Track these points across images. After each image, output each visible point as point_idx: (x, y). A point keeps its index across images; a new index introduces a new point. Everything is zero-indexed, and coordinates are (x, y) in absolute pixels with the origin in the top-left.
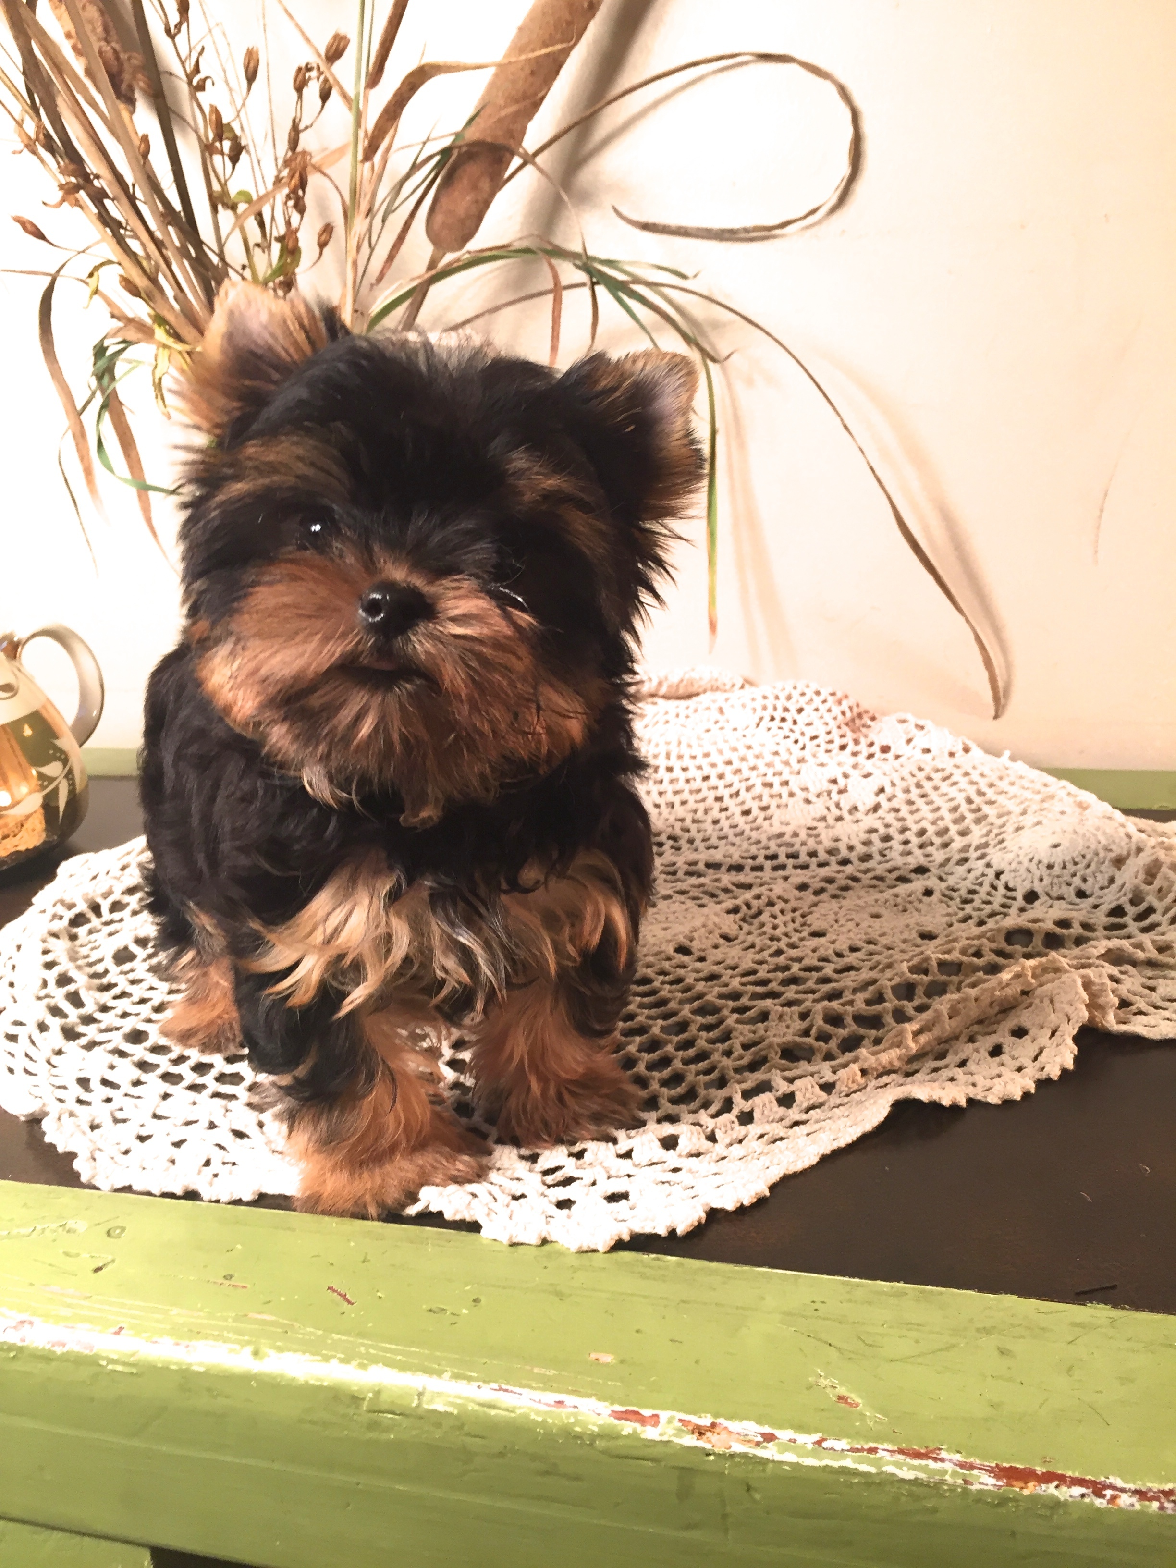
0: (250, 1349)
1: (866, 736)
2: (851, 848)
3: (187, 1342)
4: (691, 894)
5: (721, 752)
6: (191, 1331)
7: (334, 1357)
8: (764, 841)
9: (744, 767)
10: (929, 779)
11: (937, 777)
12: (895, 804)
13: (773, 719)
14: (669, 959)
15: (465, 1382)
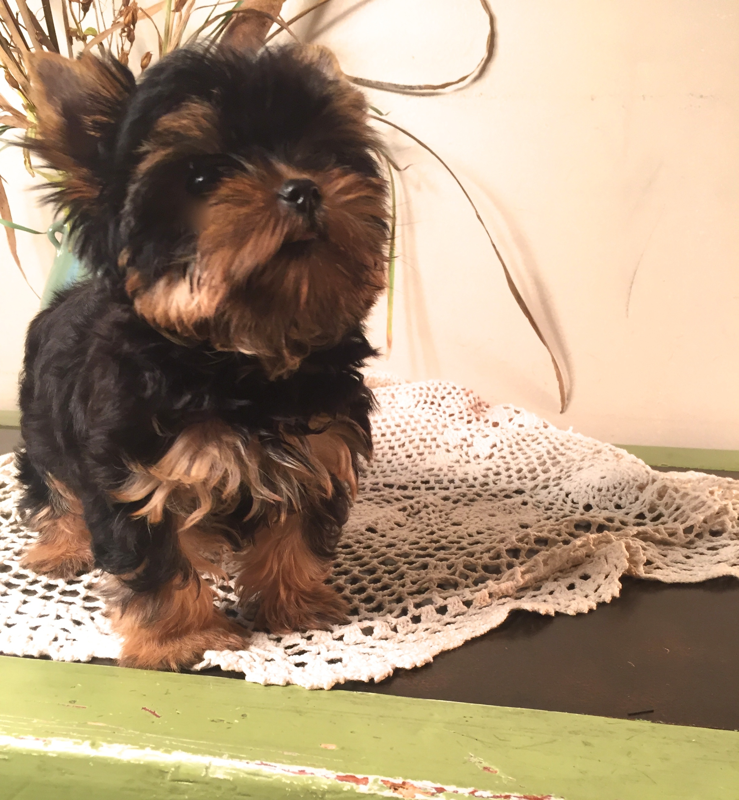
0: (88, 742)
1: (483, 416)
2: (475, 479)
3: (44, 738)
4: (375, 500)
5: (393, 419)
6: (47, 732)
7: (148, 746)
8: (421, 473)
9: (408, 429)
10: (524, 440)
11: (529, 439)
12: (503, 453)
13: (426, 402)
14: (362, 535)
15: (238, 760)
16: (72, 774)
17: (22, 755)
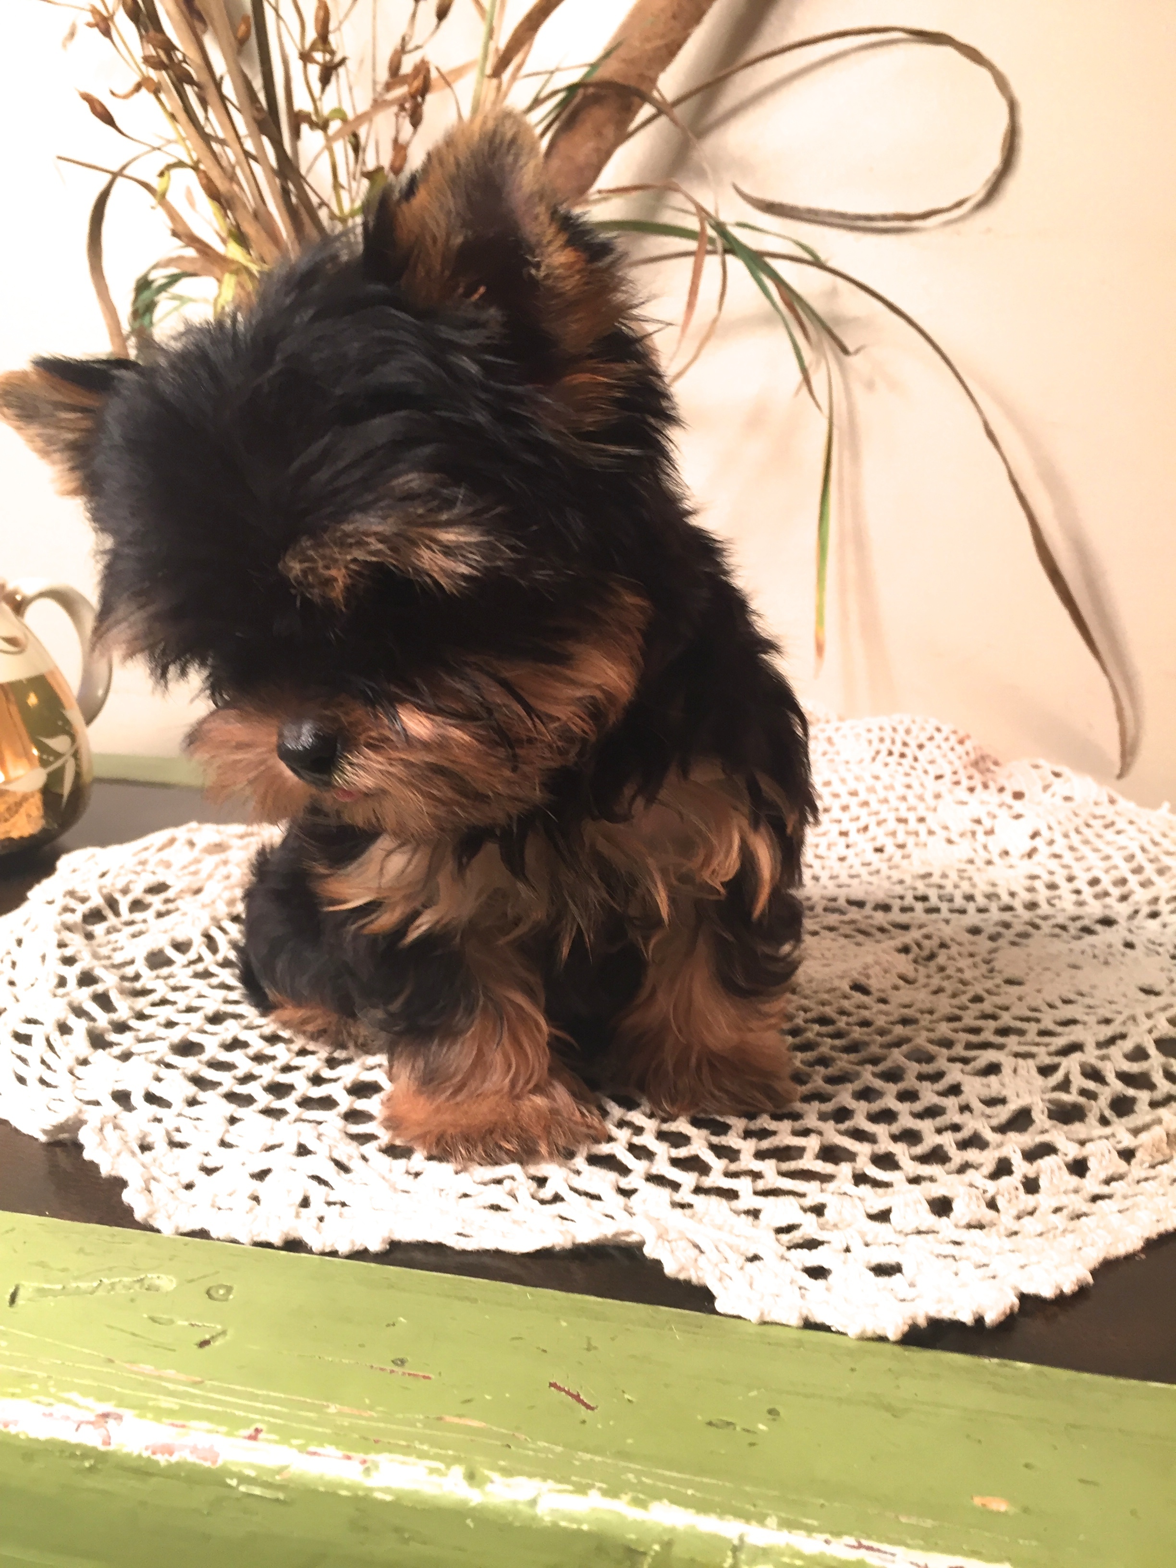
0: (458, 1471)
1: (994, 781)
2: (1012, 894)
3: (362, 1456)
4: (842, 931)
5: (843, 781)
6: (366, 1439)
7: (592, 1486)
8: (909, 881)
9: (873, 799)
10: (1088, 825)
11: (1097, 824)
12: (1056, 849)
13: (890, 753)
14: (846, 997)
15: (802, 1533)
16: (424, 1543)
17: (315, 1492)
